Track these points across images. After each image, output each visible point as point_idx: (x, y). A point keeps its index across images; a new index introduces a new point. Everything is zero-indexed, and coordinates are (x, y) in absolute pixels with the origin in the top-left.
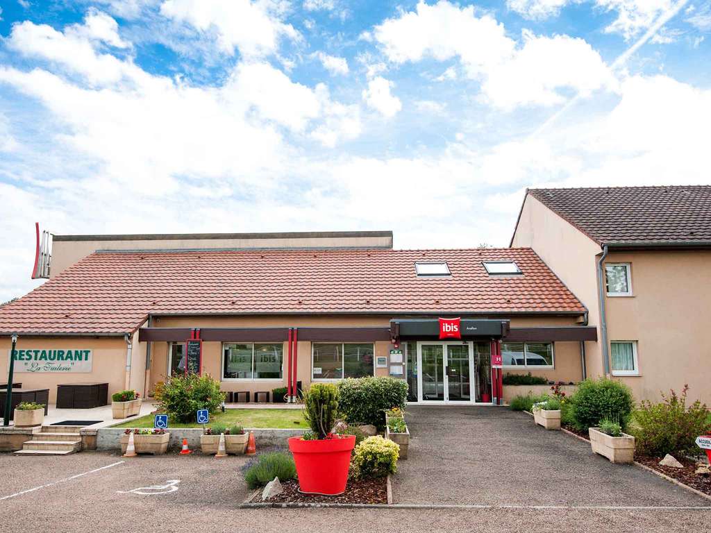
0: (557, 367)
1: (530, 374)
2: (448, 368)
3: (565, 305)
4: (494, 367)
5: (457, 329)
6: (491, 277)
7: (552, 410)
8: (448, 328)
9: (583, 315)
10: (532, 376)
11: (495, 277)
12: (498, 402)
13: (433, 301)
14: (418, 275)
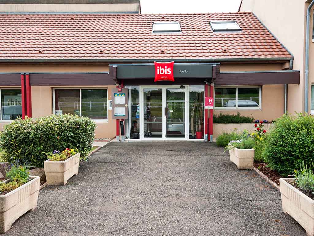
0: (263, 108)
1: (239, 114)
2: (167, 109)
3: (274, 53)
4: (206, 107)
5: (170, 72)
6: (214, 33)
7: (246, 148)
8: (162, 72)
9: (289, 61)
10: (240, 116)
11: (218, 33)
12: (209, 138)
13: (159, 51)
14: (154, 31)
